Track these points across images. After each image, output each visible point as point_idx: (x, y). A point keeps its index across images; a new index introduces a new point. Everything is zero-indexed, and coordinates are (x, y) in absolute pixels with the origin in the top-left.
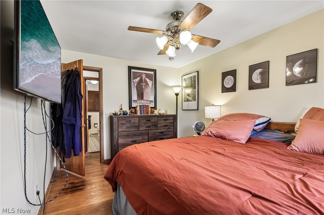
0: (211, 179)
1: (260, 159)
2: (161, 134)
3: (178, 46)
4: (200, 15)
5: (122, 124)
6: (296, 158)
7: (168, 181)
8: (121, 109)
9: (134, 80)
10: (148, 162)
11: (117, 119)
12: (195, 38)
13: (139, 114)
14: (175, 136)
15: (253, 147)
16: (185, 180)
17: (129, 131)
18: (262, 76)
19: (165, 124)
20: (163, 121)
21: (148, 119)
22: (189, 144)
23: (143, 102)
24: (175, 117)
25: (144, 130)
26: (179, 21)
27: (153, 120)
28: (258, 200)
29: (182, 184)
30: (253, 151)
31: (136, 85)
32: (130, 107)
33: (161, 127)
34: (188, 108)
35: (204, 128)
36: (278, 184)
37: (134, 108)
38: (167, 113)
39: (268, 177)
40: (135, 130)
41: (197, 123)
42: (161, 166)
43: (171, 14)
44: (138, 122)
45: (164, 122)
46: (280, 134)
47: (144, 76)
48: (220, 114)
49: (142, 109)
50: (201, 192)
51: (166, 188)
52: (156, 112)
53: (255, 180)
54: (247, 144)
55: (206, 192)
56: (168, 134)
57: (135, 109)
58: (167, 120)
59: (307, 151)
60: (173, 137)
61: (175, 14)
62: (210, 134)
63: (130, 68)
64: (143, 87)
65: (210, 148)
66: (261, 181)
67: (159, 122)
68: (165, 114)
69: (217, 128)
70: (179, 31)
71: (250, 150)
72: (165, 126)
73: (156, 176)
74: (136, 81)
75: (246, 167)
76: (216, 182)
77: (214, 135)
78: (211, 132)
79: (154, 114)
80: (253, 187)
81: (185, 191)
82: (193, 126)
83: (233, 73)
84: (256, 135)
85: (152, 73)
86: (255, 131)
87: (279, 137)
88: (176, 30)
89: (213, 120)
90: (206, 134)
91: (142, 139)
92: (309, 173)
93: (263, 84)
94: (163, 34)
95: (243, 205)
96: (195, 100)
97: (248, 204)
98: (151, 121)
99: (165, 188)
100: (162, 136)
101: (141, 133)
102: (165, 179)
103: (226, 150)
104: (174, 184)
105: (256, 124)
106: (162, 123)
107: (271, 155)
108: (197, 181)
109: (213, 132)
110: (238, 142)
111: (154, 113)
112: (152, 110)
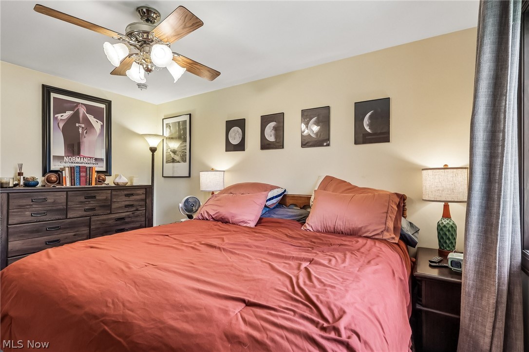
0: (190, 292)
1: (267, 248)
2: (118, 222)
3: (149, 67)
4: (185, 25)
5: (20, 206)
6: (308, 240)
7: (112, 312)
8: (20, 174)
9: (56, 116)
10: (73, 283)
11: (6, 194)
12: (180, 60)
13: (68, 184)
14: (149, 223)
15: (263, 232)
16: (144, 304)
17: (39, 222)
18: (276, 133)
19: (127, 203)
20: (124, 197)
21: (89, 194)
22: (167, 236)
23: (78, 160)
24: (148, 190)
25: (78, 216)
26: (151, 24)
27: (101, 196)
28: (251, 310)
29: (138, 312)
30: (262, 237)
31: (61, 125)
32: (46, 170)
33: (120, 208)
34: (173, 173)
35: (199, 206)
36: (280, 280)
37: (56, 172)
38: (132, 183)
39: (272, 272)
40: (57, 217)
41: (188, 199)
42: (102, 286)
43: (136, 8)
44: (64, 200)
45: (127, 199)
46: (295, 211)
47: (82, 111)
48: (222, 184)
49: (76, 175)
50: (171, 319)
51: (106, 328)
52: (109, 181)
53: (254, 280)
54: (256, 227)
55: (178, 317)
56: (133, 222)
57: (59, 175)
58: (132, 195)
59: (320, 230)
60: (144, 225)
61: (144, 10)
62: (206, 215)
63: (47, 90)
64: (80, 130)
65: (201, 240)
66: (262, 279)
67: (115, 200)
68: (129, 184)
69: (216, 205)
70: (151, 42)
71: (257, 237)
72: (127, 206)
73: (87, 309)
74: (63, 118)
75: (248, 262)
76: (198, 295)
77: (213, 218)
78: (207, 212)
79: (103, 185)
80: (249, 292)
81: (142, 324)
82: (181, 205)
83: (241, 123)
84: (269, 213)
85: (103, 106)
86: (268, 207)
87: (294, 214)
88: (145, 39)
89: (213, 193)
90: (200, 217)
91: (75, 235)
92: (316, 259)
93: (277, 143)
94: (119, 39)
95: (231, 323)
96: (185, 161)
97: (237, 319)
98: (97, 198)
99: (104, 329)
100: (121, 224)
101: (71, 222)
102: (105, 310)
103: (225, 239)
104: (123, 316)
105: (268, 198)
106: (121, 201)
107: (281, 240)
108: (167, 300)
109: (211, 213)
110: (245, 225)
111: (105, 183)
112: (99, 178)
